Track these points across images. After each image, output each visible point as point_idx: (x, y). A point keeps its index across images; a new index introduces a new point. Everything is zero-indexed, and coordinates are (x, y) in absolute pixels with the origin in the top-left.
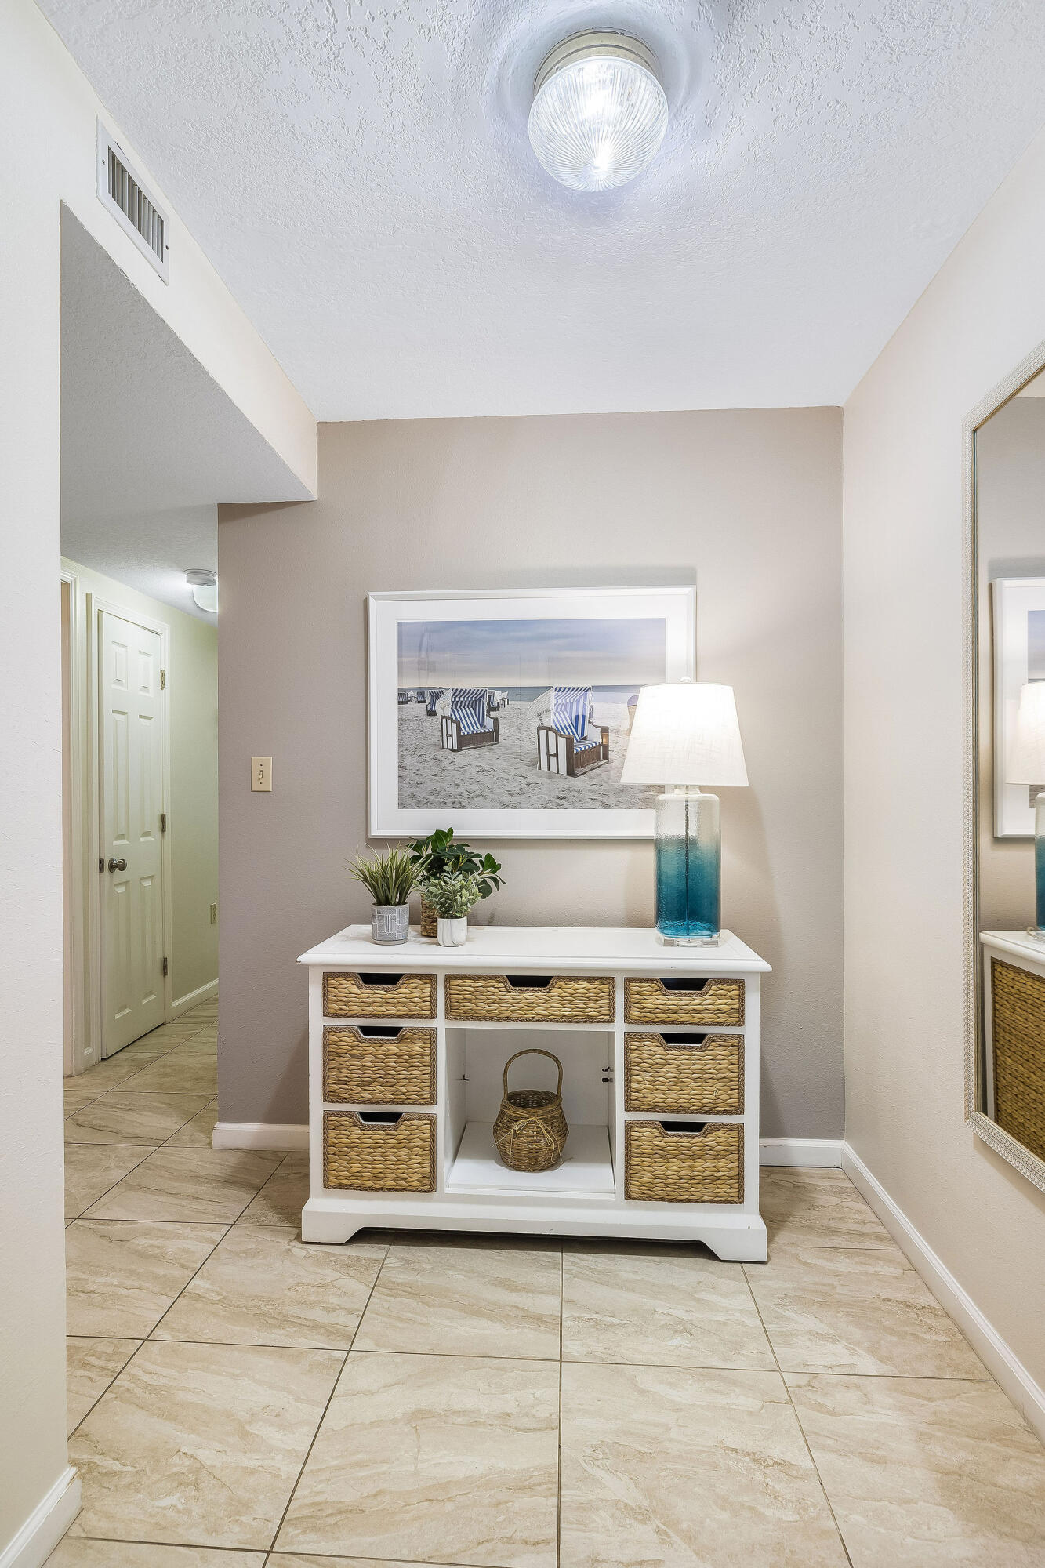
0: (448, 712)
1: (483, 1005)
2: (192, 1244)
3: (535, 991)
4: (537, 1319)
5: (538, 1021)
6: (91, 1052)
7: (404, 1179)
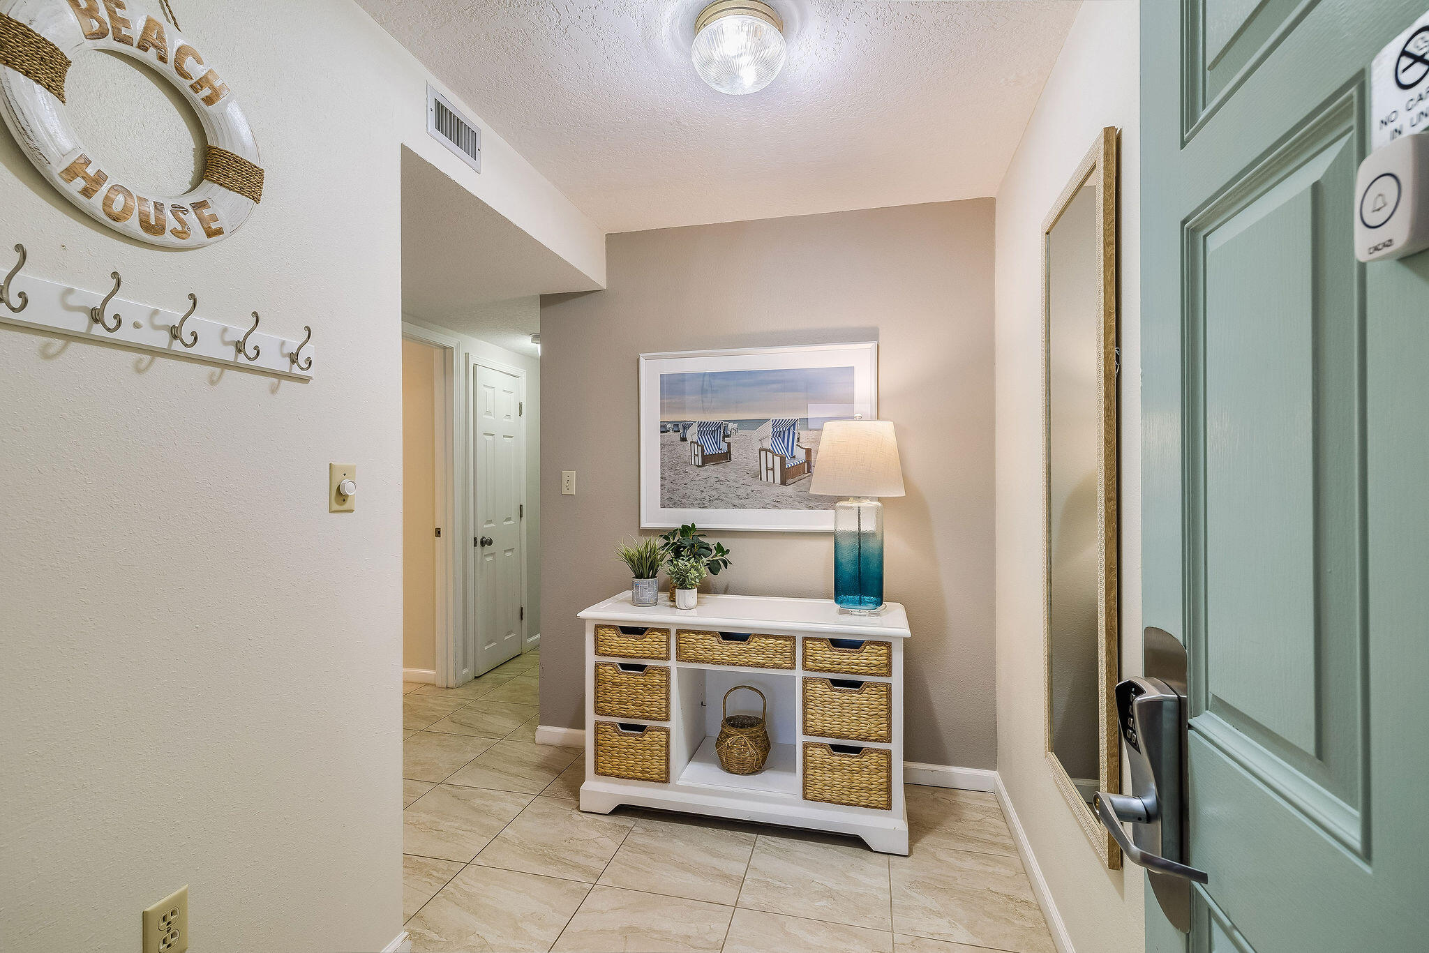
0: (695, 438)
1: (702, 652)
2: (509, 805)
3: (738, 644)
4: (725, 877)
5: (741, 665)
6: (467, 672)
7: (648, 772)
